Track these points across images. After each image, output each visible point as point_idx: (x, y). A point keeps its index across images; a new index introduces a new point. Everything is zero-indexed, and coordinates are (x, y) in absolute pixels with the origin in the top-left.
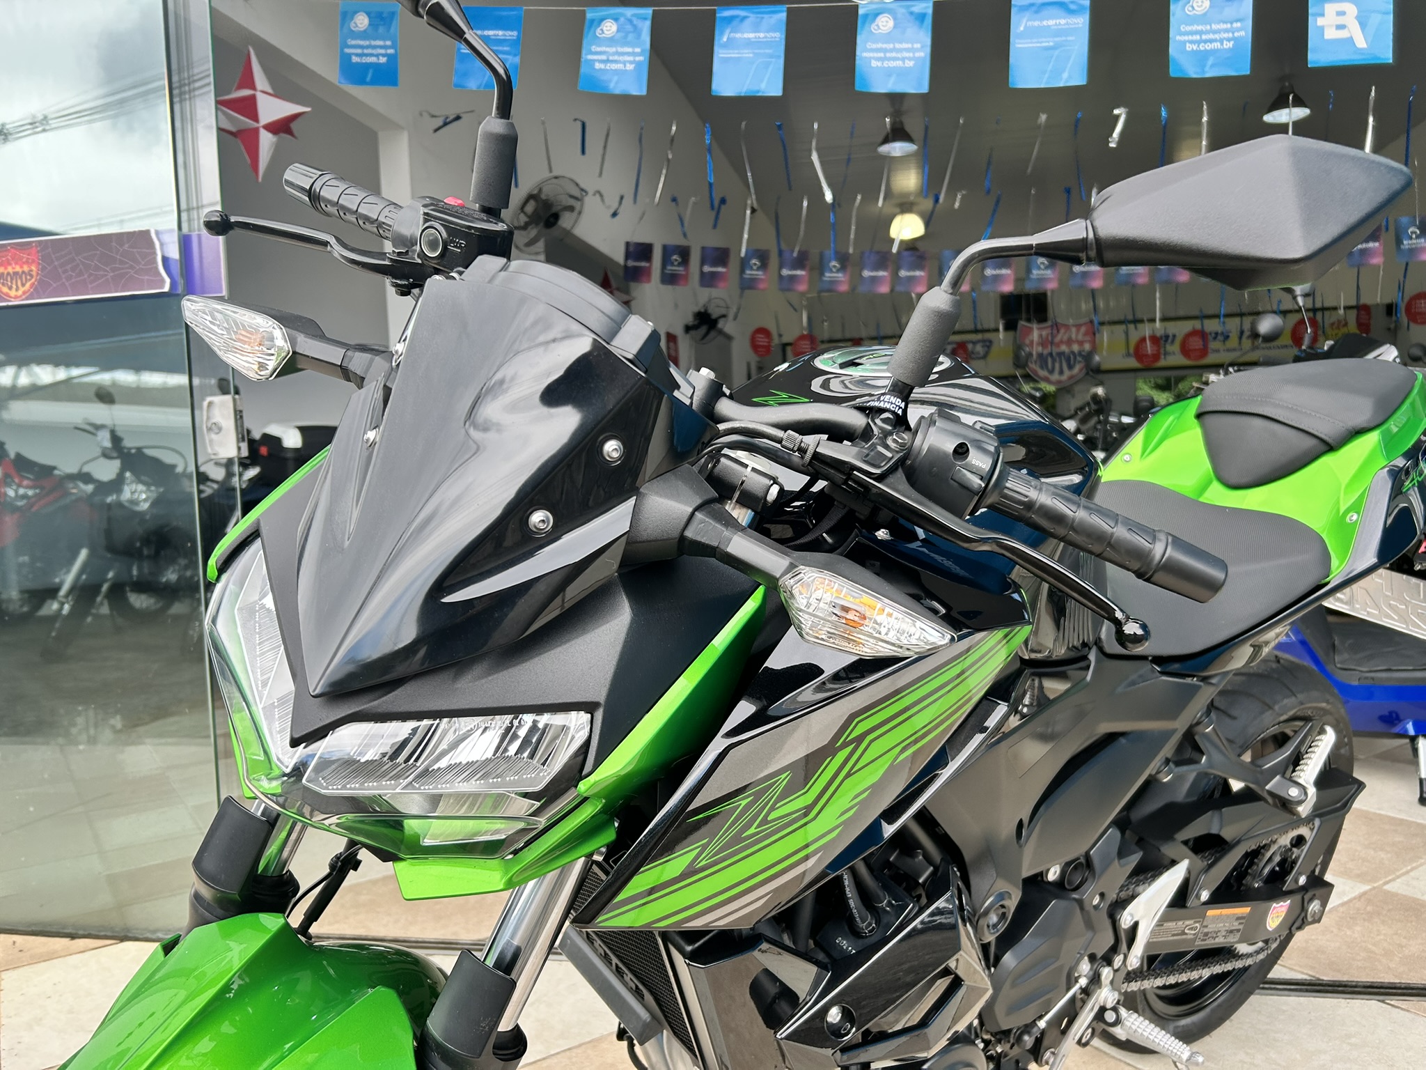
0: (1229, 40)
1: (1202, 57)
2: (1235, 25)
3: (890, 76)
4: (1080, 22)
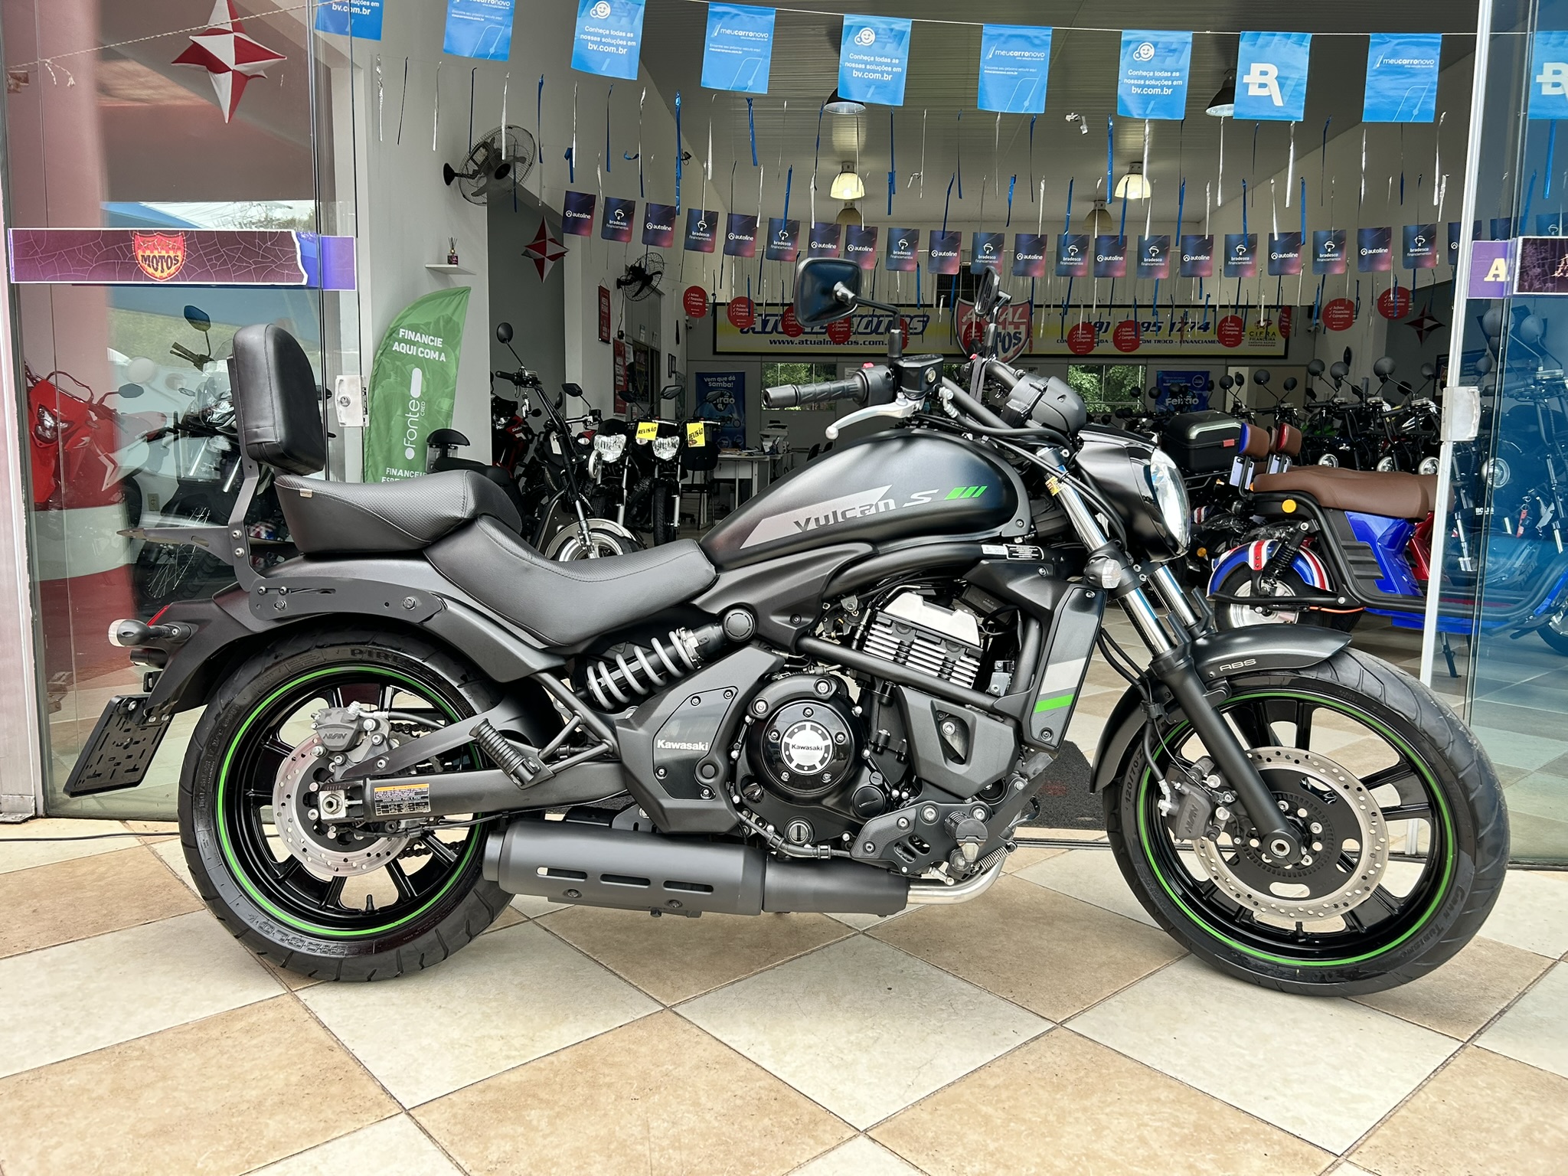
0: (1168, 87)
1: (1146, 99)
2: (1174, 74)
3: (870, 87)
4: (1043, 56)
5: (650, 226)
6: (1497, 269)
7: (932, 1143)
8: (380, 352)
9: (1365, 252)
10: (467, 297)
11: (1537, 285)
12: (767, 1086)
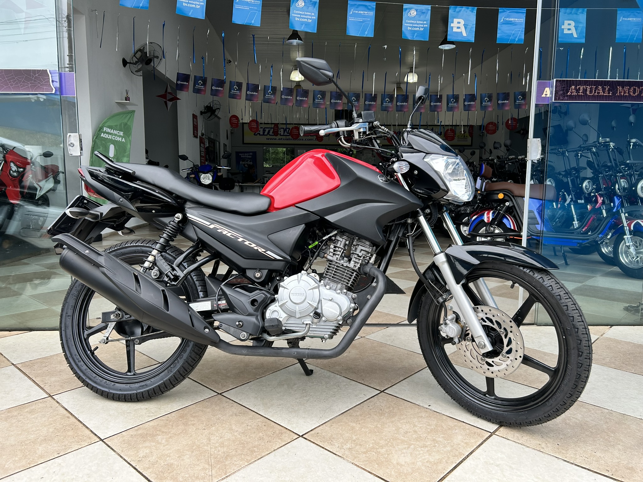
0: (422, 27)
1: (413, 32)
2: (424, 22)
3: (302, 24)
4: (372, 14)
5: (214, 88)
6: (546, 92)
7: (330, 438)
8: (95, 137)
9: (500, 102)
10: (134, 114)
11: (561, 98)
12: (261, 421)
